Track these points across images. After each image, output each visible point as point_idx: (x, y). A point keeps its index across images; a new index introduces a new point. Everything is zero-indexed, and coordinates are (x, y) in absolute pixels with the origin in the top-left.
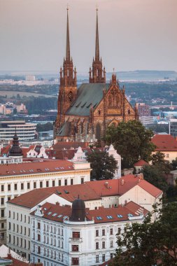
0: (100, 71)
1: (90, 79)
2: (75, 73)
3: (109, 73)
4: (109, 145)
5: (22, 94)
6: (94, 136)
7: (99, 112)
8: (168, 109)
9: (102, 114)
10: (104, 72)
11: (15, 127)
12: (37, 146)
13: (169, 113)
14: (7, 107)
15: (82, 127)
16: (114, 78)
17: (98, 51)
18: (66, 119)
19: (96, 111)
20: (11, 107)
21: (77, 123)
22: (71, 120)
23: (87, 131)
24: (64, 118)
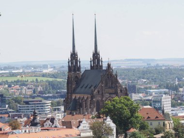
1: (91, 66)
2: (80, 62)
3: (105, 62)
4: (106, 117)
5: (39, 79)
6: (95, 110)
7: (99, 92)
8: (150, 88)
9: (101, 92)
10: (102, 61)
11: (35, 104)
12: (52, 119)
13: (151, 91)
14: (29, 88)
15: (86, 103)
16: (109, 65)
18: (73, 97)
19: (96, 91)
20: (31, 88)
21: (82, 100)
22: (77, 98)
23: (89, 106)
24: (71, 96)
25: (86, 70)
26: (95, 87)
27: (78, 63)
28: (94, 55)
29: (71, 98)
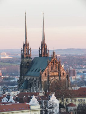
0: (46, 49)
1: (40, 54)
2: (31, 51)
3: (51, 51)
4: (52, 94)
6: (42, 88)
7: (45, 74)
9: (47, 75)
10: (48, 50)
12: (8, 95)
15: (35, 83)
16: (54, 54)
17: (44, 38)
18: (25, 79)
19: (44, 74)
21: (32, 81)
22: (28, 79)
23: (38, 86)
24: (24, 78)
25: (35, 57)
26: (43, 71)
27: (29, 51)
28: (42, 45)
29: (24, 79)
